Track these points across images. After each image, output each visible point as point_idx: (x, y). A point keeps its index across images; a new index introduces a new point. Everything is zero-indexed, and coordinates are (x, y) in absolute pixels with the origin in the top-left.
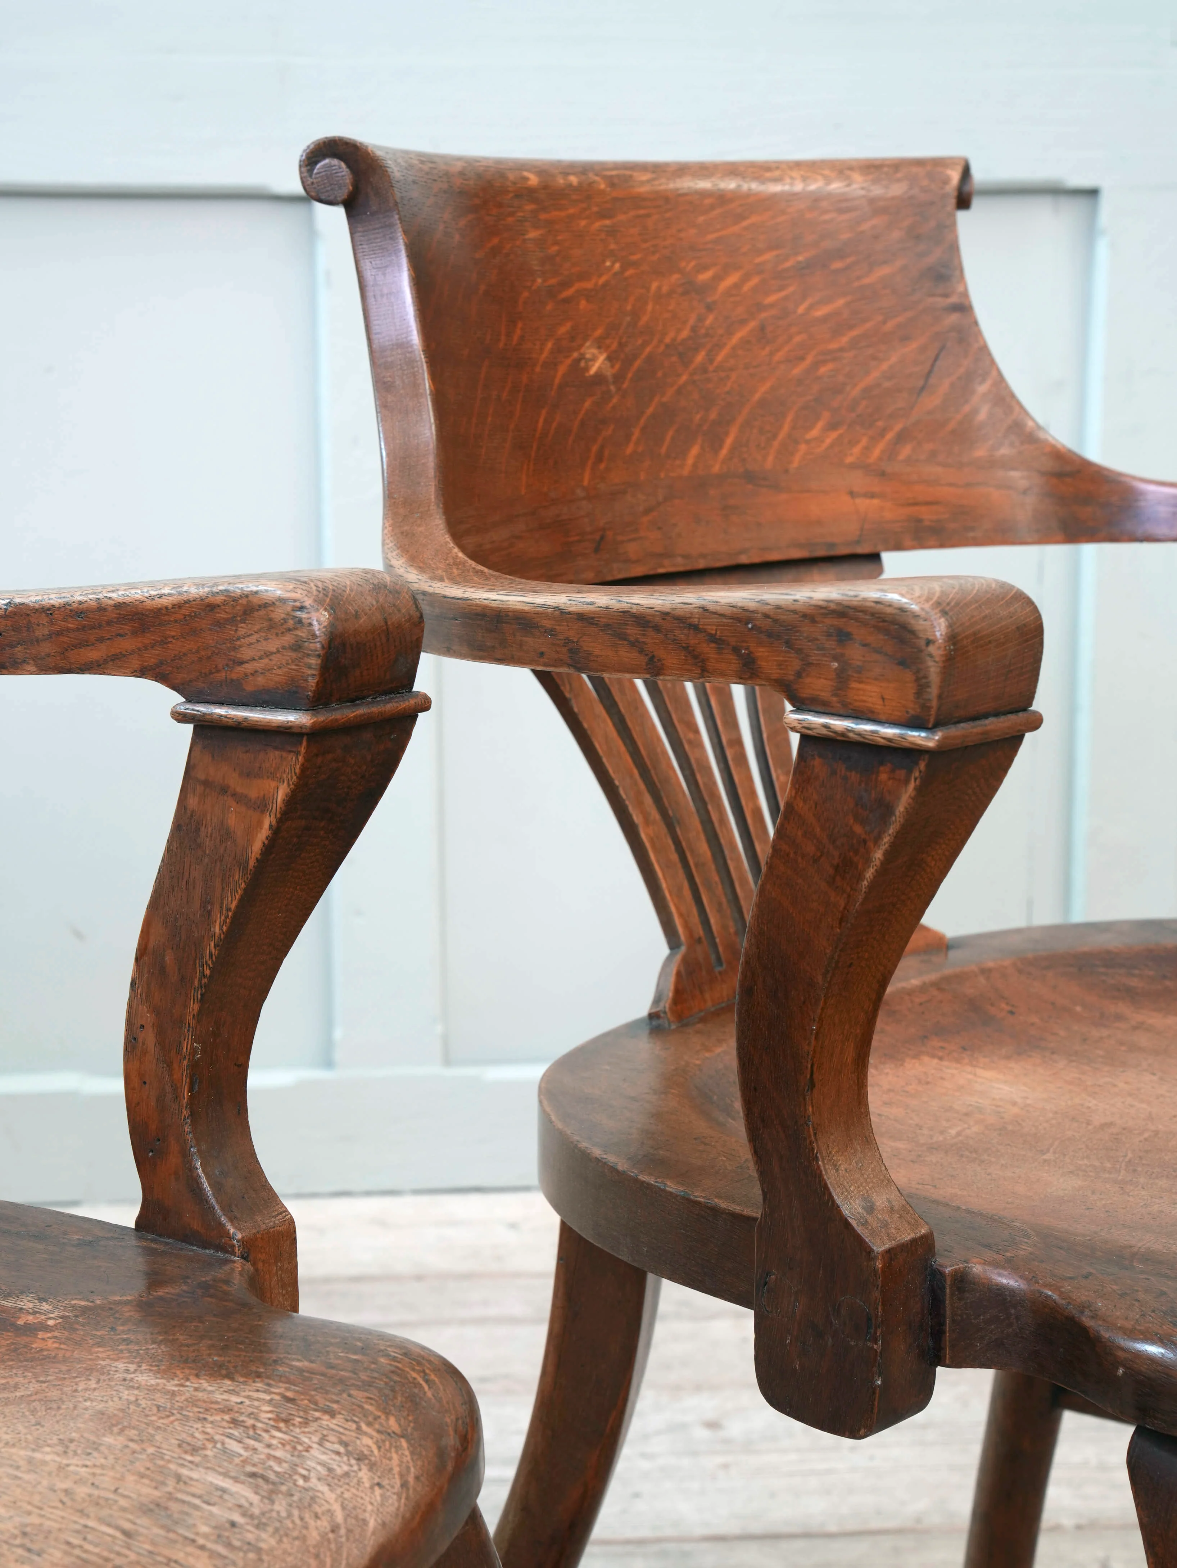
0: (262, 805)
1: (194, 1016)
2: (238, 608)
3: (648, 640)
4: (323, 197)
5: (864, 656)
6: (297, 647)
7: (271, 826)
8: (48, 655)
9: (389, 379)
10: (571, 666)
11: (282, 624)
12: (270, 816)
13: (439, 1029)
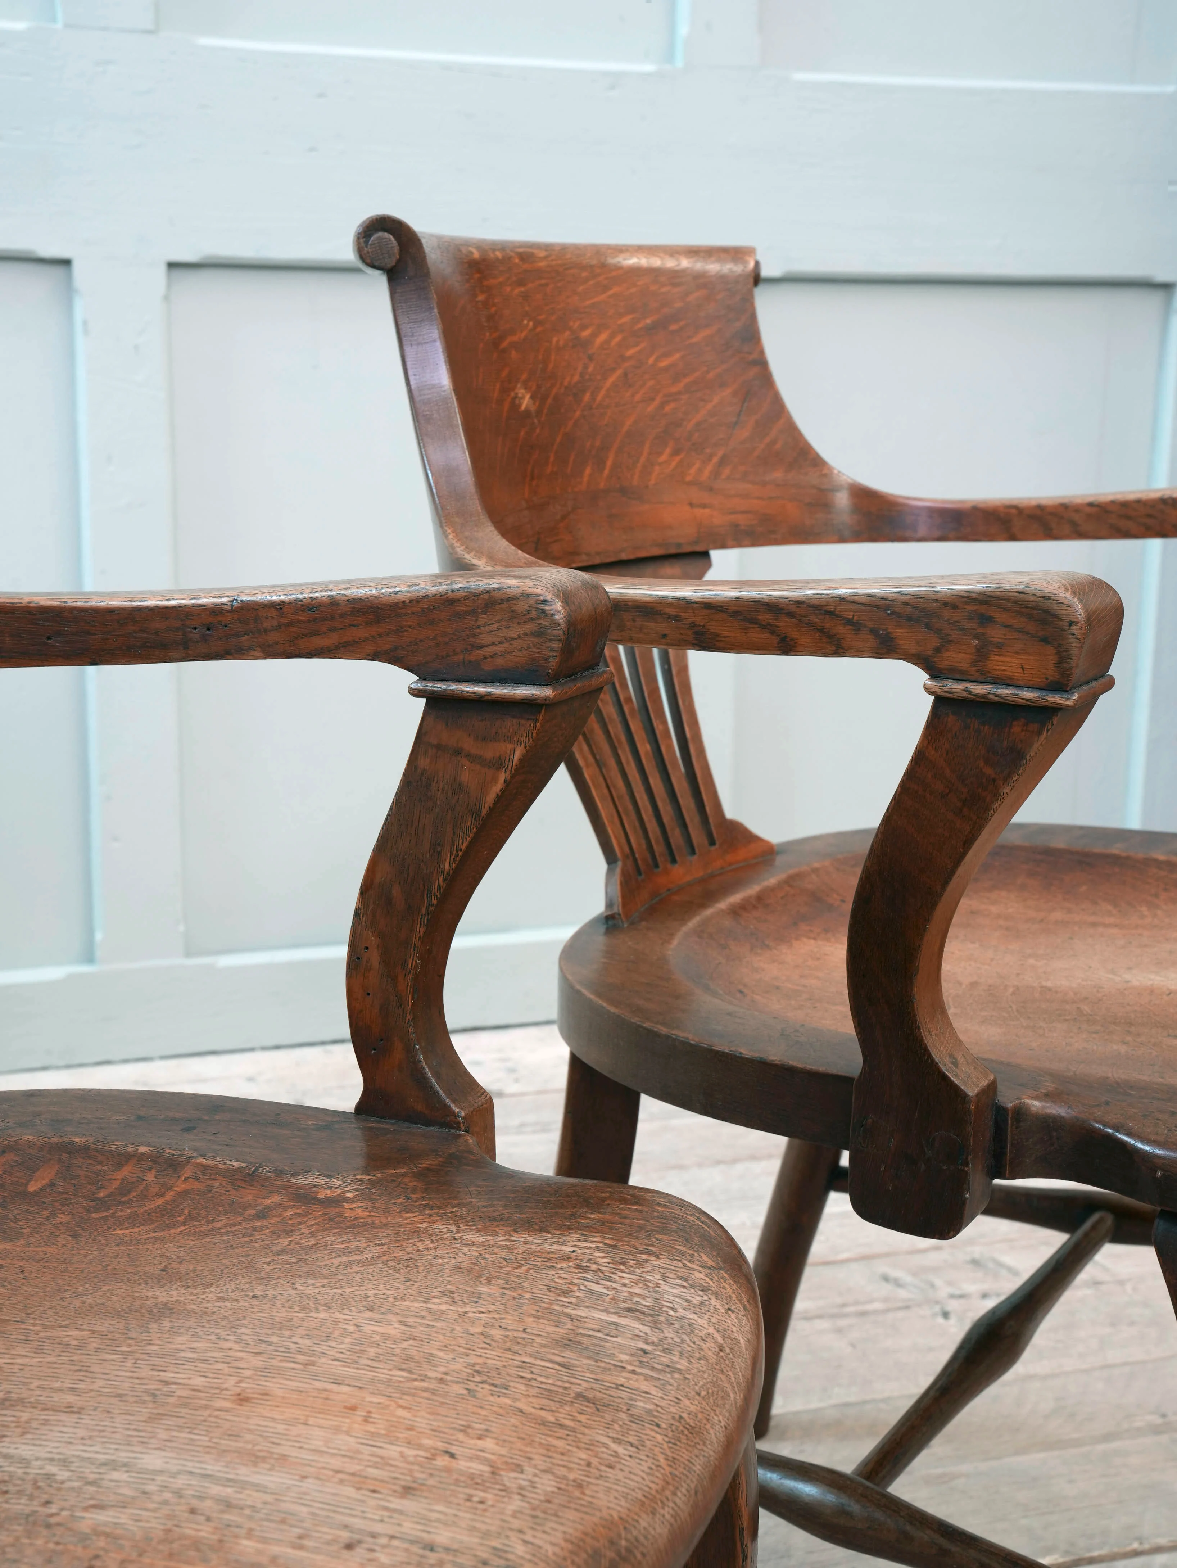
0: (498, 764)
1: (420, 938)
2: (479, 602)
3: (781, 624)
4: (376, 264)
5: (1005, 635)
6: (540, 633)
7: (505, 781)
8: (277, 643)
9: (428, 413)
10: (696, 645)
11: (525, 615)
12: (506, 772)
13: (181, 928)
